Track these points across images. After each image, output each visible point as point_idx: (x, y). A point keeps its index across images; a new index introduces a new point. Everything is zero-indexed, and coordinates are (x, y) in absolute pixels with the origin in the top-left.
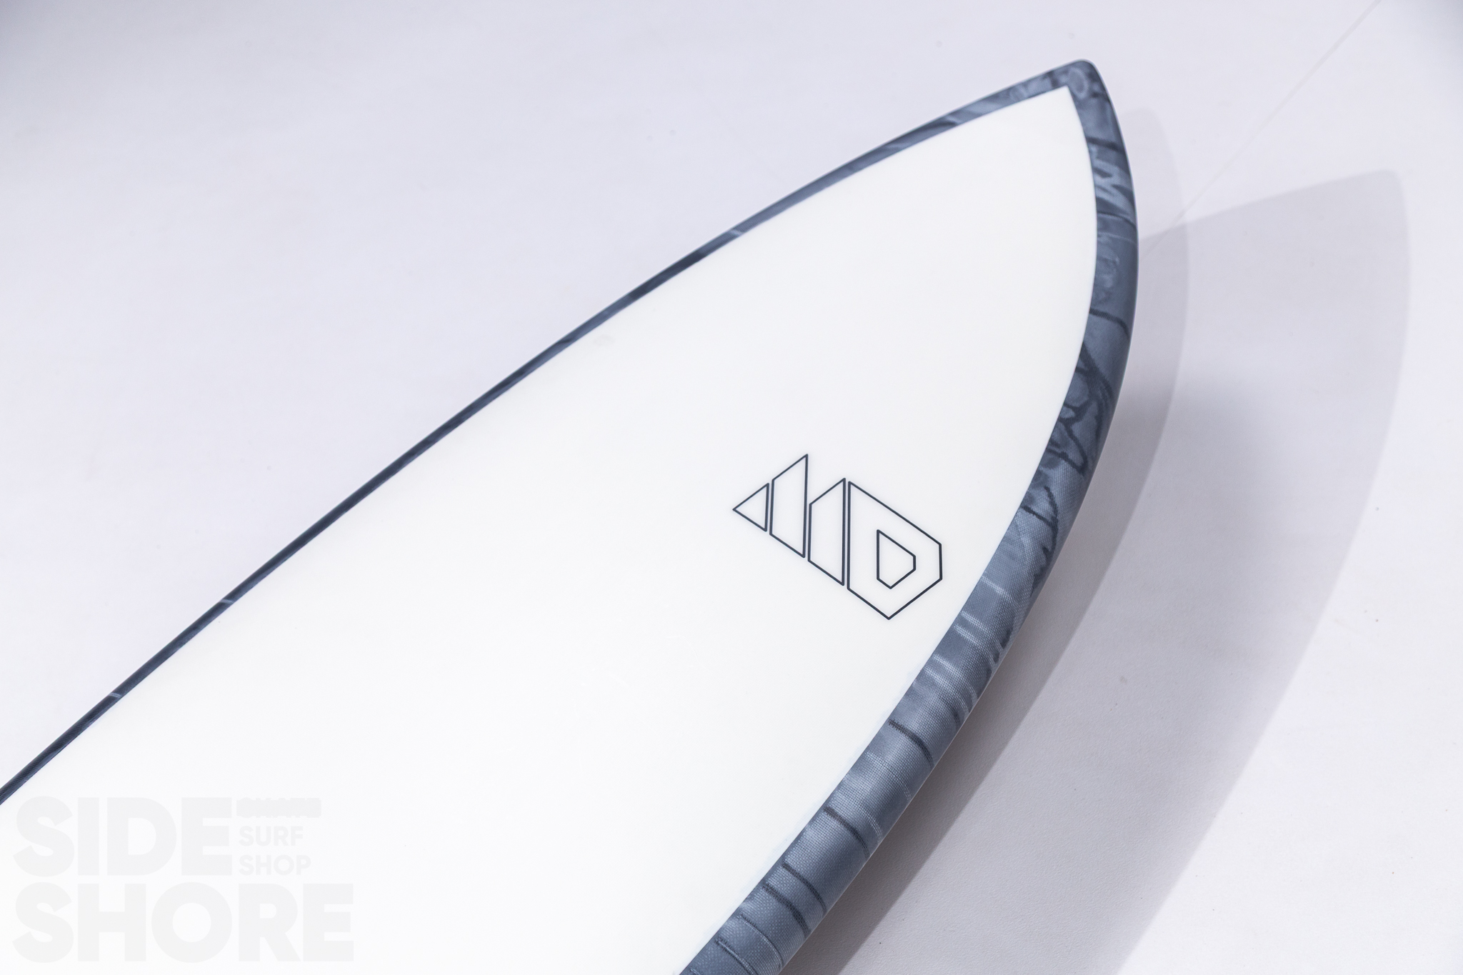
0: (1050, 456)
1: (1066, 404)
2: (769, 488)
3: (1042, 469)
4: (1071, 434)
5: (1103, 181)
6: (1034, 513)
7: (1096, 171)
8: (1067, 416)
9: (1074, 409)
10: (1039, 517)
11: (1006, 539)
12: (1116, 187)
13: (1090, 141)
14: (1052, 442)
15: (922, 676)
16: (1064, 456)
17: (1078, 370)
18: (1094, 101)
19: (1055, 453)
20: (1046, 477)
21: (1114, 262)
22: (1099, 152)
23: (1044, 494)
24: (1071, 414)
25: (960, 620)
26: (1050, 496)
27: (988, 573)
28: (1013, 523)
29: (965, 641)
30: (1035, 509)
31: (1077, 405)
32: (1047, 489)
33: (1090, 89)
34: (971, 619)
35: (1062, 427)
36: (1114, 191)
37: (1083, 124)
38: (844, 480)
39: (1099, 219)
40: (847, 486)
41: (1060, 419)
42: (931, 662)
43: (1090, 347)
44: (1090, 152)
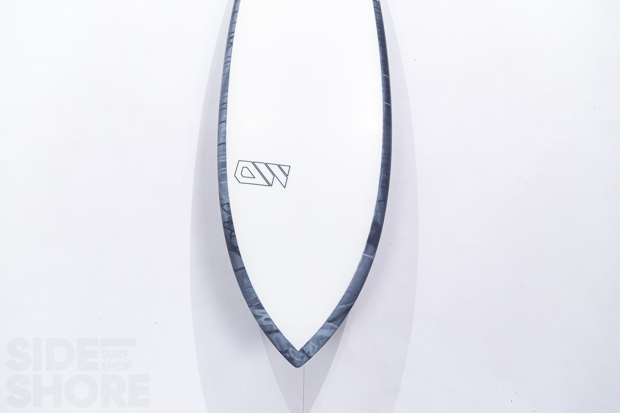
0: (231, 220)
1: (235, 236)
2: (287, 176)
3: (230, 215)
4: (230, 229)
5: (266, 316)
6: (226, 204)
7: (269, 319)
8: (233, 233)
9: (233, 236)
10: (225, 204)
11: (228, 194)
12: (261, 317)
13: (278, 331)
14: (232, 224)
15: (225, 155)
16: (228, 222)
17: (238, 248)
18: (285, 349)
19: (230, 222)
20: (228, 214)
21: (247, 289)
22: (273, 328)
23: (227, 210)
24: (232, 234)
25: (226, 170)
26: (225, 211)
27: (227, 184)
28: (228, 198)
29: (222, 168)
30: (226, 205)
31: (232, 238)
32: (227, 212)
33: (289, 354)
34: (224, 172)
35: (233, 230)
36: (260, 315)
37: (284, 337)
38: (271, 186)
39: (259, 301)
40: (270, 185)
41: (234, 231)
42: (225, 158)
43: (239, 257)
44: (276, 326)
